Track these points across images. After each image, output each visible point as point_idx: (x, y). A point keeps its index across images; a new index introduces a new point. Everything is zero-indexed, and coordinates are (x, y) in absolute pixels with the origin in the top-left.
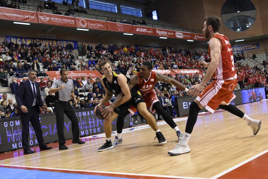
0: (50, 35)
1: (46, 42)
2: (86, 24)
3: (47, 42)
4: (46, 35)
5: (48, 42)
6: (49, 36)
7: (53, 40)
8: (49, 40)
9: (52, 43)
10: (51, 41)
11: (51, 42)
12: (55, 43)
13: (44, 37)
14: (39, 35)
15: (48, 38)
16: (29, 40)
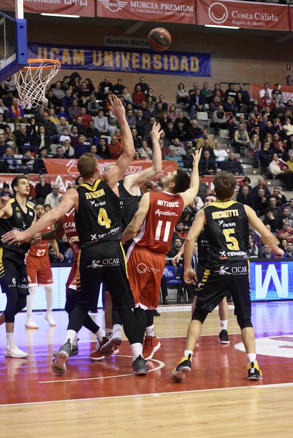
0: (136, 39)
1: (123, 56)
2: (226, 16)
3: (126, 57)
4: (125, 39)
5: (128, 57)
6: (133, 42)
7: (141, 52)
8: (132, 51)
9: (138, 60)
10: (138, 55)
11: (137, 58)
12: (146, 58)
13: (119, 45)
14: (106, 38)
15: (129, 46)
16: (79, 53)
